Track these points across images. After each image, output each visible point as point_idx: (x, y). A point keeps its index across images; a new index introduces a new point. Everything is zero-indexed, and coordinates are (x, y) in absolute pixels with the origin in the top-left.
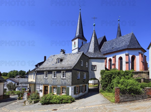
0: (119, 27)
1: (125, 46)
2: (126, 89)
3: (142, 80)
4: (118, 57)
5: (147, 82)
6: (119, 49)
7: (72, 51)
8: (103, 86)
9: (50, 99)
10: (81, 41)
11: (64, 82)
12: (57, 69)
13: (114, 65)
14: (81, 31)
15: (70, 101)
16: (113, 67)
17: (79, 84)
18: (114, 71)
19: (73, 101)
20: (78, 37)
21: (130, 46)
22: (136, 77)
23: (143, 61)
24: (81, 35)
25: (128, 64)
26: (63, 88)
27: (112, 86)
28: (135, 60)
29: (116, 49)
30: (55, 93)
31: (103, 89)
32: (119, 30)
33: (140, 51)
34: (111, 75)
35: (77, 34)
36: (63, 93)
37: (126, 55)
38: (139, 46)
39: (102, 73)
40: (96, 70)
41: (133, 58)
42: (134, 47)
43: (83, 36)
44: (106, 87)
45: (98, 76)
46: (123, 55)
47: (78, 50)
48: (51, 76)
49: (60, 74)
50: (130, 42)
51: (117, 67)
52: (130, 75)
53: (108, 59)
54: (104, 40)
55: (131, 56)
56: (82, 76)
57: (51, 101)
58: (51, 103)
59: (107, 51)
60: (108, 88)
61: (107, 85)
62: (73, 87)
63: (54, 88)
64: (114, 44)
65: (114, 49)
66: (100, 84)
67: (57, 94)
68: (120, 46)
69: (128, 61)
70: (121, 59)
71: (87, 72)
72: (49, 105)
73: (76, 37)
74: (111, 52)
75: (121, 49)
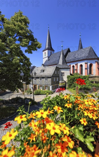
0: (80, 41)
1: (84, 57)
2: (82, 88)
3: (94, 82)
4: (79, 64)
5: (97, 84)
6: (80, 59)
7: (43, 59)
8: (69, 85)
9: (40, 92)
10: (50, 51)
11: (46, 83)
12: (42, 76)
13: (76, 70)
14: (50, 44)
15: (51, 93)
16: (75, 72)
17: (55, 84)
18: (76, 76)
19: (53, 94)
20: (48, 49)
21: (89, 57)
22: (91, 80)
23: (98, 67)
24: (50, 47)
25: (87, 70)
26: (46, 86)
27: (75, 85)
28: (92, 67)
29: (78, 58)
30: (41, 89)
31: (69, 87)
32: (80, 42)
33: (96, 60)
34: (74, 79)
35: (47, 47)
36: (46, 89)
37: (85, 63)
38: (95, 57)
39: (68, 77)
40: (64, 76)
41: (91, 65)
42: (92, 58)
43: (51, 47)
44: (71, 86)
45: (65, 79)
46: (83, 63)
47: (48, 58)
48: (38, 80)
49: (44, 79)
50: (89, 54)
51: (79, 72)
52: (87, 78)
53: (72, 65)
54: (69, 51)
55: (89, 64)
56: (56, 80)
57: (40, 93)
58: (40, 94)
59: (71, 60)
60: (72, 86)
61: (71, 85)
62: (52, 86)
63: (40, 86)
64: (77, 55)
65: (77, 59)
66: (67, 84)
67: (43, 89)
68: (81, 57)
69: (86, 67)
70: (81, 66)
71: (59, 77)
72: (40, 95)
73: (46, 49)
74: (74, 61)
75: (81, 59)
